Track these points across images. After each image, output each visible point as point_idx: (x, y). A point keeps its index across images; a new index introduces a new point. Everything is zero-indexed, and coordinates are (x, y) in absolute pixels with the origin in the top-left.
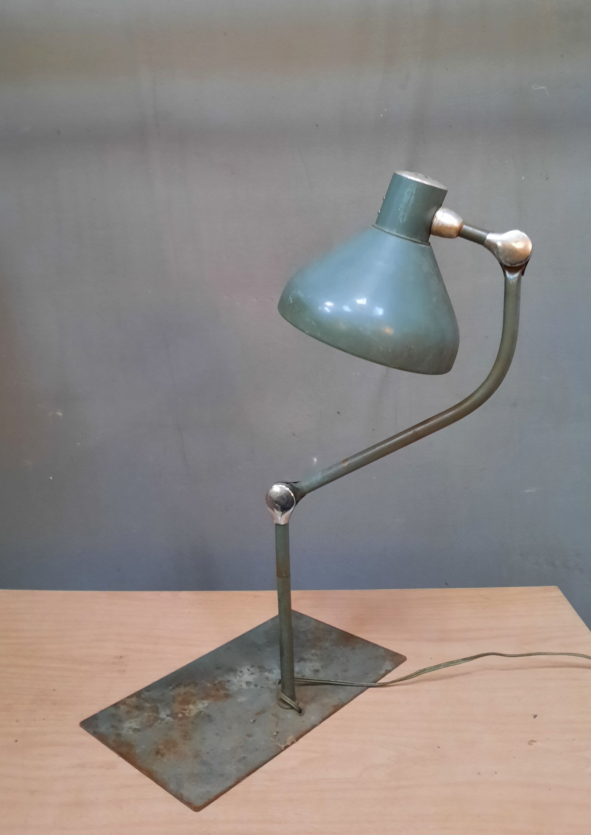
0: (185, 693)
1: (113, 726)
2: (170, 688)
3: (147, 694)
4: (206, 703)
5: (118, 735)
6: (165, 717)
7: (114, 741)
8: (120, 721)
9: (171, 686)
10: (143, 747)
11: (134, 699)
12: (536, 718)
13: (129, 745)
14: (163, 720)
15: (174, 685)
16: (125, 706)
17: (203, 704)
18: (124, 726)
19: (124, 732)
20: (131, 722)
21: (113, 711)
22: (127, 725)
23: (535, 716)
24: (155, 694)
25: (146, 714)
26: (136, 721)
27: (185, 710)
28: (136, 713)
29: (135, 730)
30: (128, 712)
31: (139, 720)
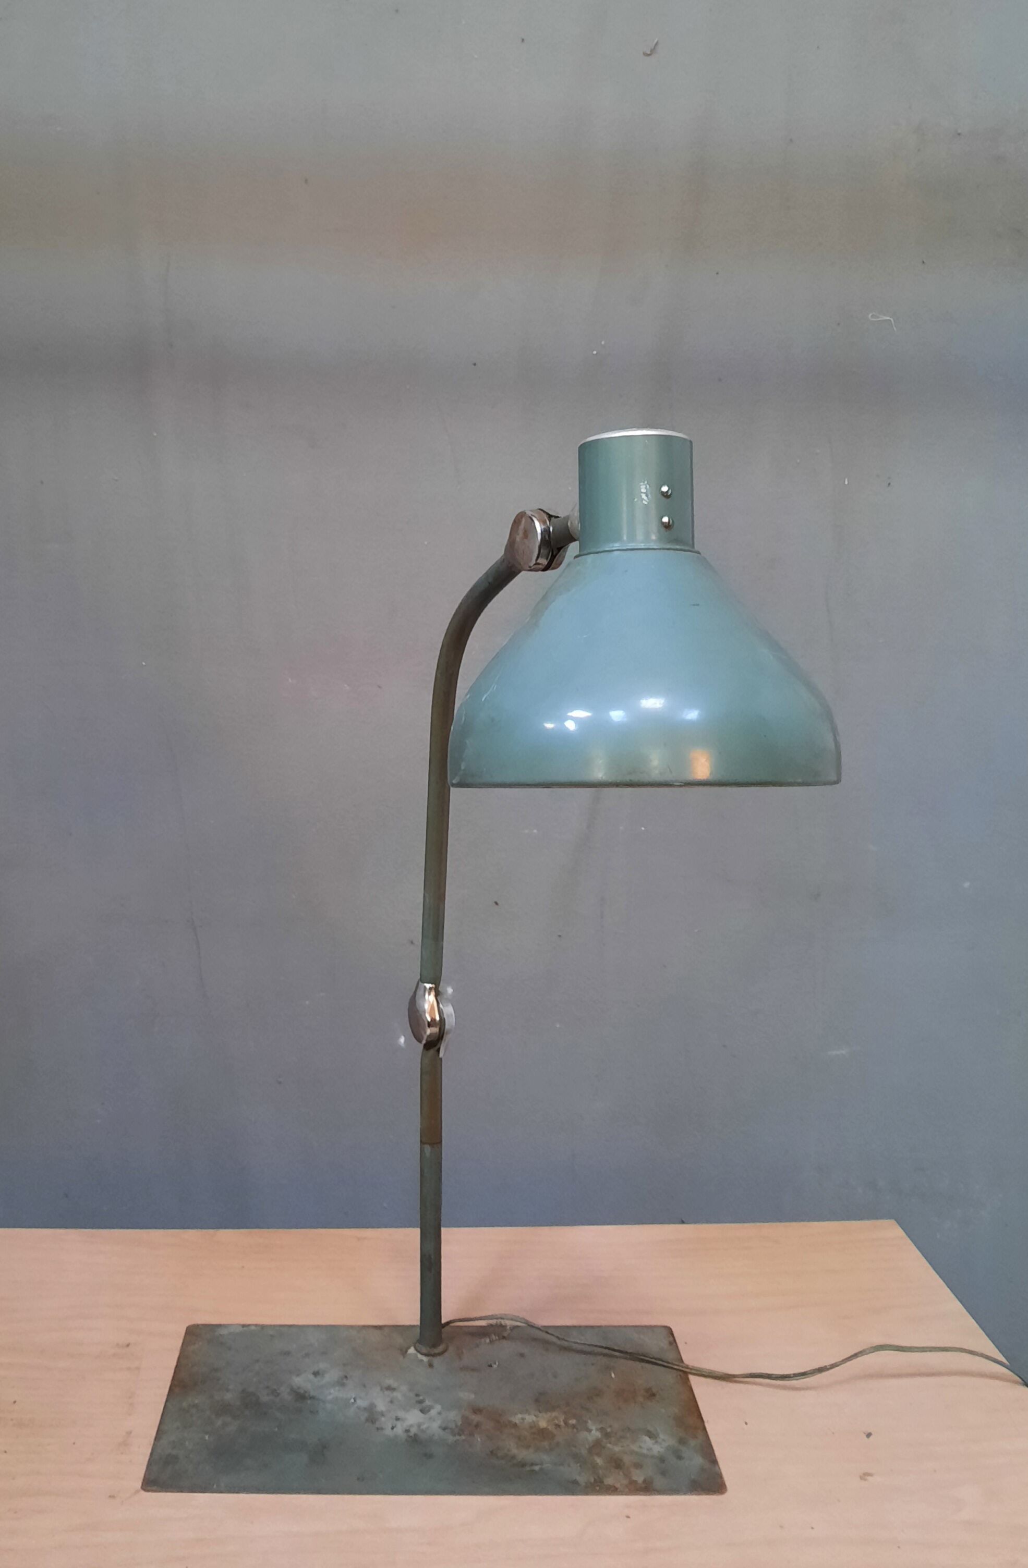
0: (528, 1447)
1: (680, 1458)
2: (537, 1468)
3: (582, 1479)
4: (517, 1419)
5: (682, 1441)
6: (593, 1432)
7: (695, 1437)
8: (662, 1460)
9: (533, 1471)
10: (663, 1410)
11: (609, 1481)
12: (871, 1438)
13: (679, 1422)
14: (602, 1430)
15: (528, 1468)
16: (634, 1478)
17: (523, 1419)
18: (662, 1450)
19: (671, 1442)
20: (650, 1449)
21: (659, 1482)
22: (657, 1449)
23: (869, 1435)
24: (572, 1471)
25: (617, 1449)
26: (640, 1447)
27: (558, 1426)
28: (627, 1459)
29: (651, 1435)
30: (638, 1466)
31: (635, 1448)
